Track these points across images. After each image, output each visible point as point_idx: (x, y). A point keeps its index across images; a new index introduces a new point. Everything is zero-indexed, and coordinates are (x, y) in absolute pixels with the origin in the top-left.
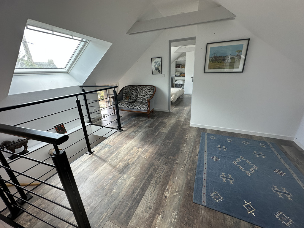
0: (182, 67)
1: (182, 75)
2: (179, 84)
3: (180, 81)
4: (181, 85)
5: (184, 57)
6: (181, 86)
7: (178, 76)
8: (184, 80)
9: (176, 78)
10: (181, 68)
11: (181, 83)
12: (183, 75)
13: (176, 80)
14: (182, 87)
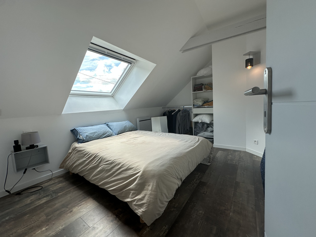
0: (205, 88)
1: (207, 104)
2: (203, 123)
3: (204, 116)
4: (207, 124)
5: (210, 66)
6: (208, 127)
7: (199, 107)
8: (212, 114)
9: (195, 111)
10: (204, 90)
11: (207, 120)
12: (209, 103)
13: (196, 115)
14: (210, 129)
